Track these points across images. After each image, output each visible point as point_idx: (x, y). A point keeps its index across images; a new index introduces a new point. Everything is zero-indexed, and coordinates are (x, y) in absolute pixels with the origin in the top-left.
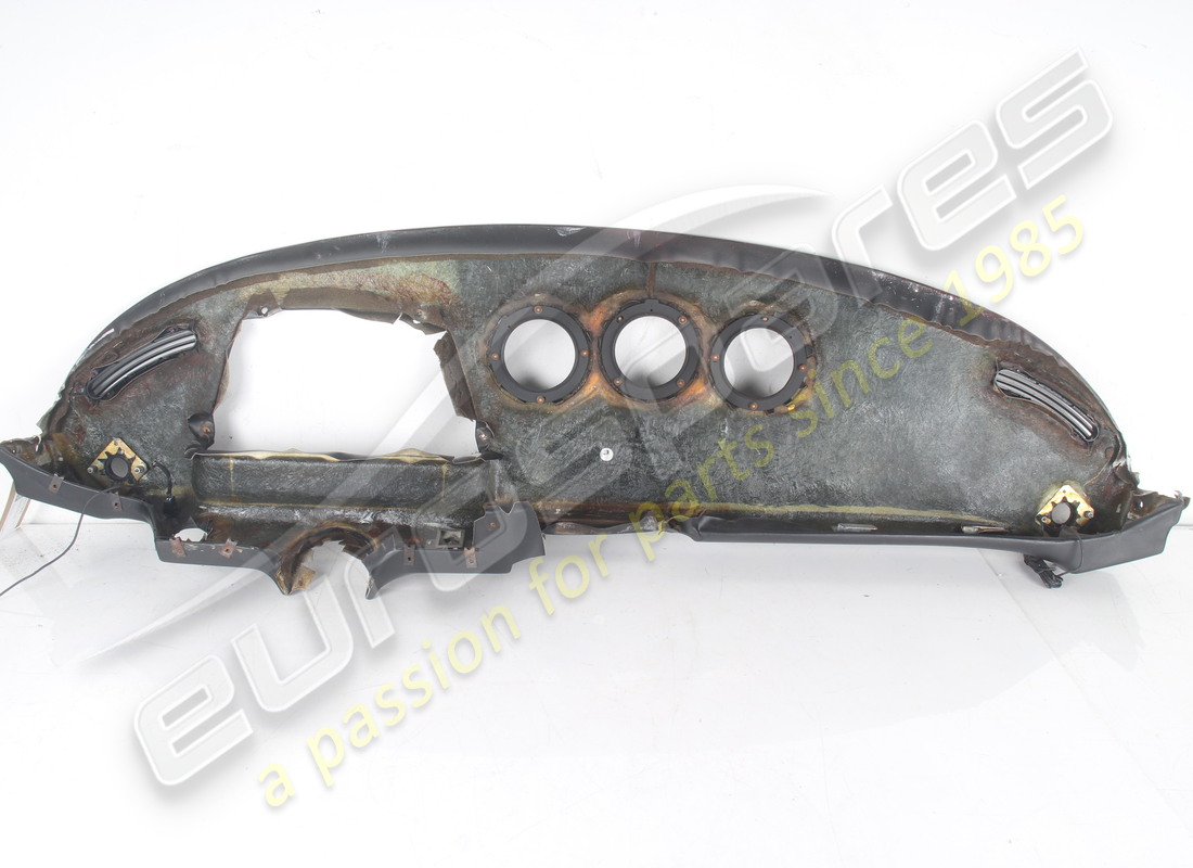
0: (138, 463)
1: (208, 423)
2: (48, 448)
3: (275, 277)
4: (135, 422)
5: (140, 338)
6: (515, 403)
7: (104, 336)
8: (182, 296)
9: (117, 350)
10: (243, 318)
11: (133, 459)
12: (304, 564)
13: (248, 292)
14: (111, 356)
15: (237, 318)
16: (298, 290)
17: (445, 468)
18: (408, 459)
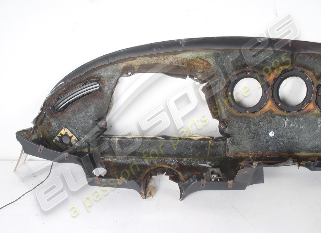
0: (74, 138)
1: (104, 122)
2: (36, 132)
3: (134, 59)
4: (73, 121)
5: (75, 86)
6: (236, 113)
7: (59, 85)
8: (94, 67)
9: (65, 91)
10: (120, 76)
11: (72, 137)
12: (150, 184)
13: (122, 66)
14: (62, 93)
15: (118, 77)
16: (144, 64)
17: (210, 142)
18: (194, 138)
